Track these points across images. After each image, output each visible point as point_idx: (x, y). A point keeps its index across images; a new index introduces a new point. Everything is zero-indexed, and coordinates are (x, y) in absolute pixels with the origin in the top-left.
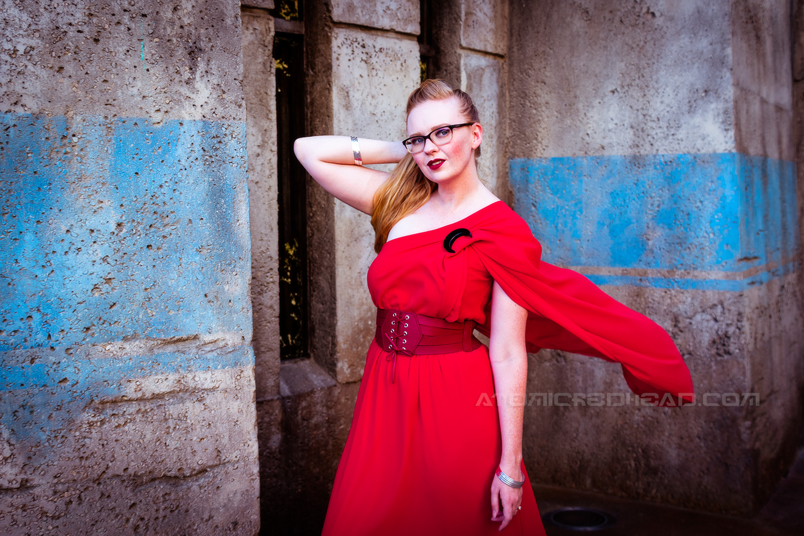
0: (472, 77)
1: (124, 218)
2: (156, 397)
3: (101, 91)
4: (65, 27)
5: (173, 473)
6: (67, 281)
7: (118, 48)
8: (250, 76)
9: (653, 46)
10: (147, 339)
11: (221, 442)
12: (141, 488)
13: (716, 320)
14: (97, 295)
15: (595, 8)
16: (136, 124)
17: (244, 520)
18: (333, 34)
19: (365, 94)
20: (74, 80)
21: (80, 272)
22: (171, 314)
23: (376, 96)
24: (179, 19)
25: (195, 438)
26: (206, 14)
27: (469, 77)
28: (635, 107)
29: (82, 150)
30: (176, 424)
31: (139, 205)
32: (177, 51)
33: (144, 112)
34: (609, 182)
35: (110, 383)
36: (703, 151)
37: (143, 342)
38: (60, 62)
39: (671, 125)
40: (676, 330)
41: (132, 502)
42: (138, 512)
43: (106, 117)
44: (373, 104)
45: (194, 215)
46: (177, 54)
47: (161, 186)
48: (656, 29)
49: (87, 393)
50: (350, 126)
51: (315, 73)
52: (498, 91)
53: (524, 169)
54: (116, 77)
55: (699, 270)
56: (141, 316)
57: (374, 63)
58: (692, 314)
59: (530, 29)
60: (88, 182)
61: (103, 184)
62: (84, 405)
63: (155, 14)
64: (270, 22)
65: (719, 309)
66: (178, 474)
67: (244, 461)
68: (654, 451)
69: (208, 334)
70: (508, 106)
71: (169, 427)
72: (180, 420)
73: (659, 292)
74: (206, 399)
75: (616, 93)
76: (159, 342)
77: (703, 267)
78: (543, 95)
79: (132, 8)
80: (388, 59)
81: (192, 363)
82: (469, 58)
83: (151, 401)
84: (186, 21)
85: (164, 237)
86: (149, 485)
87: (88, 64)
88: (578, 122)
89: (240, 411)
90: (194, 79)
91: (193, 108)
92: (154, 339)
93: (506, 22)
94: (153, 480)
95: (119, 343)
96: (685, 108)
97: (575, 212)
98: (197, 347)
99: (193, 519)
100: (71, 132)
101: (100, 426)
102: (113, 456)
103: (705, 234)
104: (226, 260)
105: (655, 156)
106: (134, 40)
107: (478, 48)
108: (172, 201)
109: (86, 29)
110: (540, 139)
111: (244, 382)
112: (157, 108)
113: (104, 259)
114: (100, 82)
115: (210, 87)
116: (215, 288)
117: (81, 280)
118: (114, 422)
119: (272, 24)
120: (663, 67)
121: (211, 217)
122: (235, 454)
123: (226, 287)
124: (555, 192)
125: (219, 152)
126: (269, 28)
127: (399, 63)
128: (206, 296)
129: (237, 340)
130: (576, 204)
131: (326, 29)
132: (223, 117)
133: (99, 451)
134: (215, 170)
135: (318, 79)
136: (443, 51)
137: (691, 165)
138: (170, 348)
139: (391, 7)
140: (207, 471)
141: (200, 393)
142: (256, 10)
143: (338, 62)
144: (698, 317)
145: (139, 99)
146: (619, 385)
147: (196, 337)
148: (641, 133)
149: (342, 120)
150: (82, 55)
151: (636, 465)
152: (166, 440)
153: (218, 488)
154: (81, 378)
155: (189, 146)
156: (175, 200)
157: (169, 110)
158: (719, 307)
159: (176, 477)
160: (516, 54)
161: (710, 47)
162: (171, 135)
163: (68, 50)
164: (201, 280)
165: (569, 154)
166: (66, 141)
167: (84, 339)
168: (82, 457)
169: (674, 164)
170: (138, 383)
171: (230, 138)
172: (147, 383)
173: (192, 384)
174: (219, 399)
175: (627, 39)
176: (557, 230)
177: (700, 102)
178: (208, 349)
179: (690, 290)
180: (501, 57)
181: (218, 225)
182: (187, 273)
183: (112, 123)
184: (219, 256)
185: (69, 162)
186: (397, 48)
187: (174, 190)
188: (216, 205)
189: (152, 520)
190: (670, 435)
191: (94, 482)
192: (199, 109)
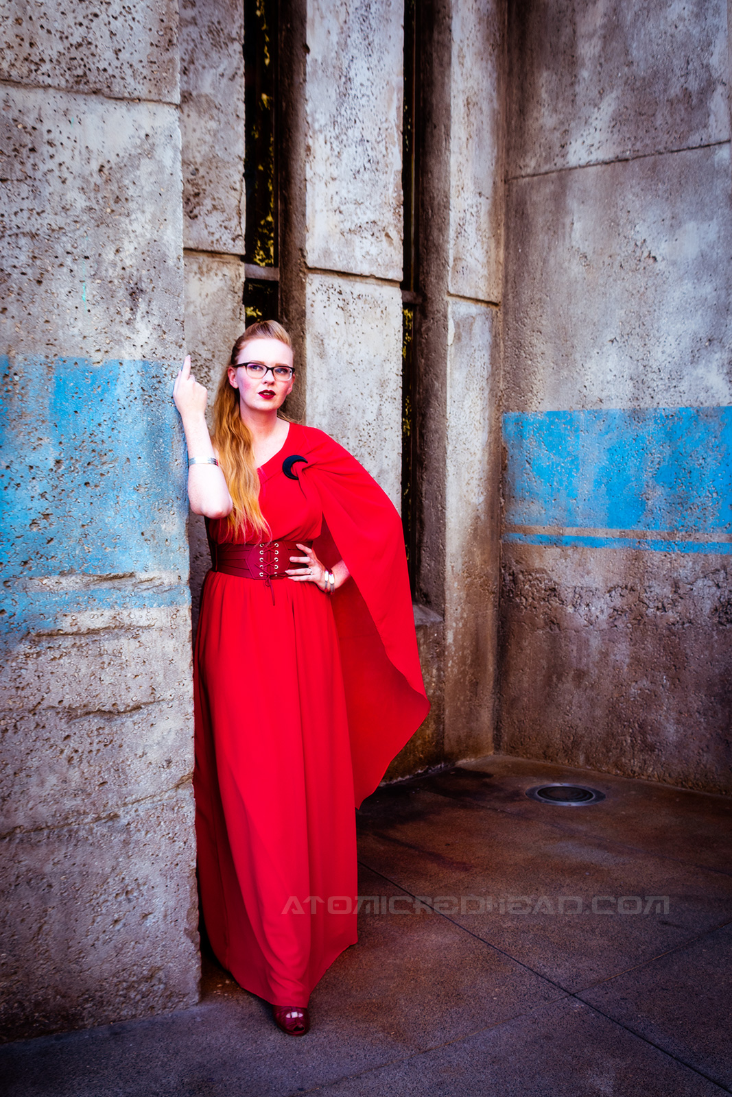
0: (461, 326)
1: (62, 455)
2: (91, 632)
3: (43, 332)
4: (9, 269)
5: (107, 708)
6: (6, 515)
7: (60, 289)
8: (218, 323)
9: (654, 292)
10: (83, 574)
11: (155, 680)
12: (75, 721)
13: (718, 586)
14: (35, 530)
15: (594, 252)
16: (76, 363)
17: (178, 759)
18: (307, 280)
19: (341, 342)
20: (16, 320)
21: (19, 507)
22: (107, 551)
23: (354, 344)
24: (121, 261)
25: (129, 675)
26: (148, 256)
27: (457, 325)
28: (635, 357)
29: (23, 388)
30: (111, 660)
31: (78, 443)
32: (119, 292)
33: (84, 351)
34: (607, 437)
35: (47, 616)
36: (706, 405)
37: (80, 577)
38: (3, 303)
39: (673, 377)
40: (676, 596)
41: (67, 734)
42: (73, 743)
43: (47, 357)
44: (349, 353)
45: (132, 453)
46: (118, 295)
47: (100, 425)
48: (658, 274)
49: (24, 625)
50: (325, 375)
51: (289, 320)
52: (490, 340)
53: (519, 423)
54: (58, 317)
55: (701, 532)
56: (77, 552)
57: (352, 310)
58: (693, 579)
59: (526, 275)
60: (28, 419)
61: (43, 422)
62: (21, 636)
63: (97, 256)
64: (240, 268)
65: (722, 574)
66: (112, 709)
67: (179, 700)
68: (651, 726)
69: (144, 572)
70: (502, 357)
71: (103, 663)
72: (115, 656)
73: (659, 556)
74: (140, 637)
75: (615, 343)
76: (96, 578)
77: (705, 529)
78: (539, 345)
79: (74, 250)
80: (368, 306)
81: (128, 600)
82: (458, 306)
83: (87, 636)
84: (128, 262)
85: (102, 475)
86: (83, 718)
87: (31, 305)
88: (575, 374)
89: (176, 650)
90: (135, 319)
91: (133, 348)
92: (90, 575)
93: (501, 268)
94: (88, 713)
95: (55, 578)
96: (688, 358)
97: (571, 470)
98: (133, 585)
99: (126, 755)
100: (12, 371)
101: (36, 658)
102: (48, 688)
103: (708, 494)
104: (163, 499)
105: (655, 410)
106: (76, 282)
107: (468, 295)
108: (110, 439)
109: (29, 271)
110: (535, 392)
111: (180, 621)
112: (97, 348)
113: (42, 495)
114: (42, 323)
115: (150, 327)
116: (152, 527)
117: (19, 515)
118: (50, 654)
119: (242, 270)
120: (664, 315)
121: (149, 456)
122: (169, 693)
123: (163, 526)
124: (551, 447)
125: (158, 392)
126: (239, 274)
127: (379, 311)
128: (142, 534)
129: (174, 579)
130: (572, 461)
131: (301, 275)
132: (163, 358)
133: (35, 683)
134: (154, 409)
135: (292, 326)
136: (430, 299)
137: (693, 419)
138: (106, 585)
139: (370, 253)
140: (141, 708)
141: (135, 630)
142: (226, 256)
143: (312, 309)
144: (700, 583)
145: (80, 339)
146: (615, 655)
147: (132, 575)
148: (641, 385)
149: (315, 368)
150: (25, 297)
151: (631, 740)
152: (100, 675)
153: (152, 725)
154: (18, 610)
155: (128, 385)
156: (113, 438)
157: (109, 350)
158: (722, 571)
159: (110, 712)
160: (511, 302)
161: (714, 293)
162: (111, 374)
163: (12, 292)
164: (138, 518)
165: (565, 407)
166: (8, 380)
167: (22, 573)
168: (18, 687)
169: (676, 419)
170: (74, 618)
171: (170, 378)
172: (82, 618)
173: (127, 621)
174: (154, 637)
175: (627, 285)
176: (552, 489)
177: (703, 352)
178: (145, 587)
179: (691, 554)
180: (496, 305)
181: (156, 464)
182: (124, 511)
183: (52, 363)
184: (156, 495)
185: (11, 400)
186: (377, 294)
187: (113, 429)
188: (154, 444)
189: (86, 752)
190: (668, 709)
191: (30, 712)
192: (139, 348)
